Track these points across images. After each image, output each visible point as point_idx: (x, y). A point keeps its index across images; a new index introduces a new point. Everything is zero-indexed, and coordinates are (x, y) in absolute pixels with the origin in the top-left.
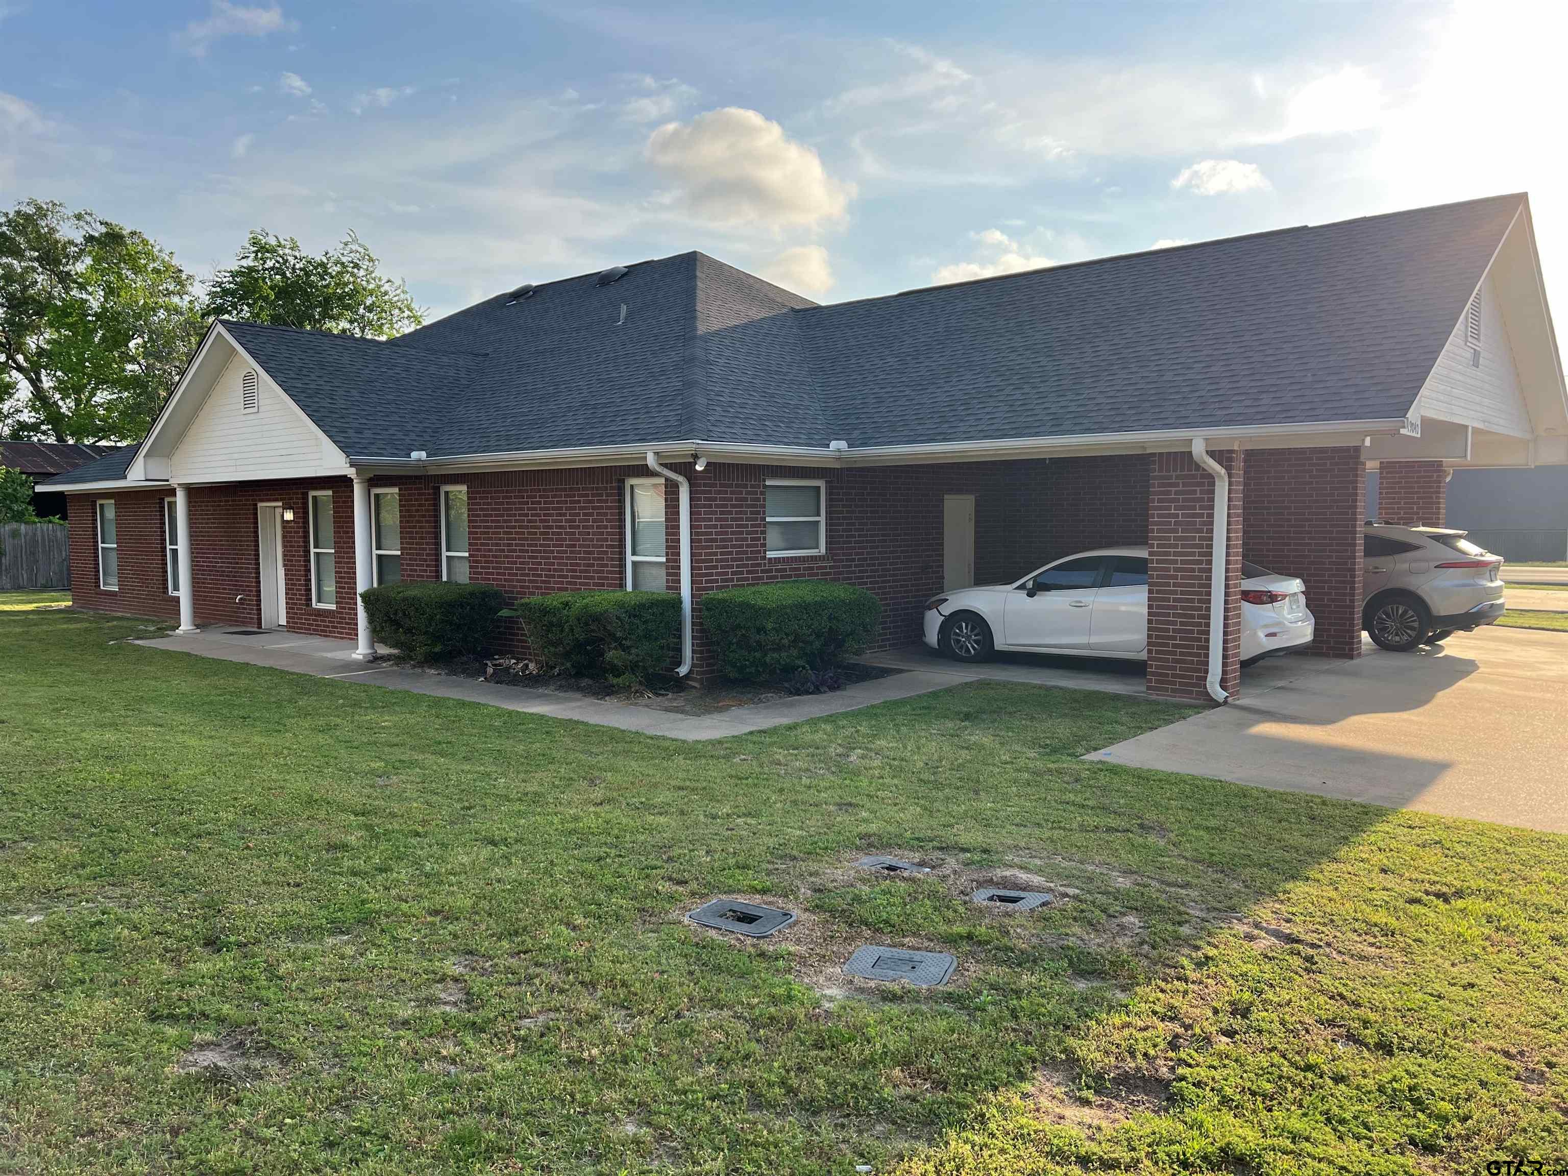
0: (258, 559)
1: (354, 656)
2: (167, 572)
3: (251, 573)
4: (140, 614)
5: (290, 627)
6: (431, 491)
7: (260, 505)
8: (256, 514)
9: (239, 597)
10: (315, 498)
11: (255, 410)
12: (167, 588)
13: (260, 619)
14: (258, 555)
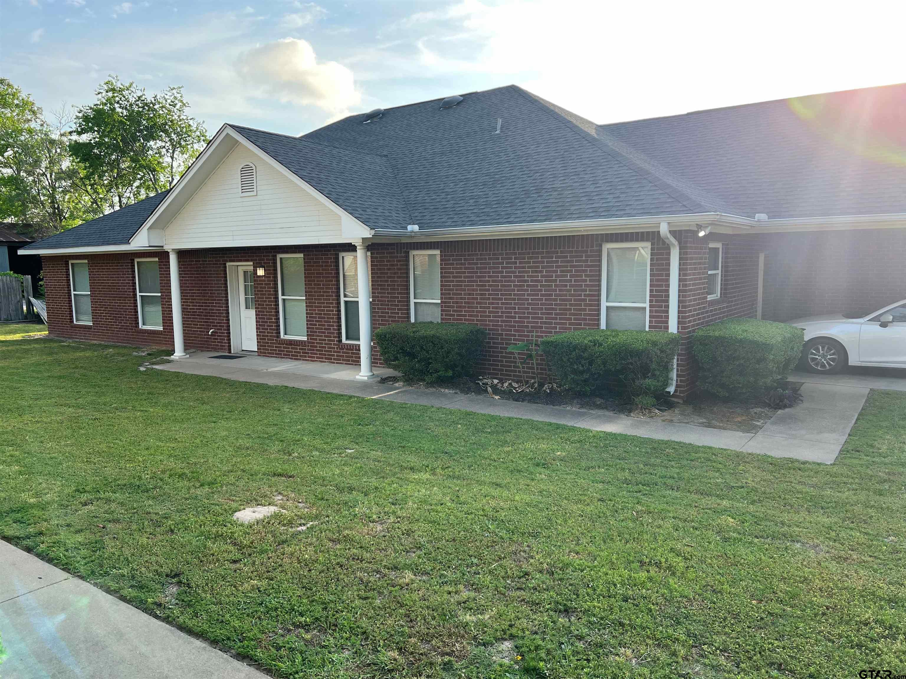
0: (227, 303)
1: (358, 377)
2: (137, 312)
3: (223, 313)
4: (114, 342)
5: (261, 352)
6: (403, 255)
7: (228, 264)
8: (226, 271)
9: (211, 331)
10: (281, 259)
11: (254, 193)
12: (138, 323)
13: (230, 346)
14: (228, 300)
